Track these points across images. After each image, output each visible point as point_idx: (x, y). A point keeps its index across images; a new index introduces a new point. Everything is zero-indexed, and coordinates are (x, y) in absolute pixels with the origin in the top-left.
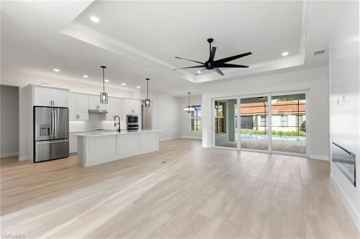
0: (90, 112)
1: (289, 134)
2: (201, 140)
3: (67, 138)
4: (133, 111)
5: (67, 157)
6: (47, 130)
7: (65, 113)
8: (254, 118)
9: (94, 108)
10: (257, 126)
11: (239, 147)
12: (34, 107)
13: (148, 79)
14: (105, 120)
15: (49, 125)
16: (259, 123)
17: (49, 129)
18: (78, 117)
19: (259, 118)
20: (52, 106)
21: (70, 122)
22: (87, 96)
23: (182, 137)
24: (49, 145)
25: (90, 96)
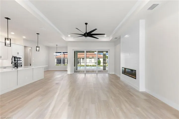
1: (93, 66)
2: (67, 71)
4: (18, 53)
8: (79, 59)
10: (80, 63)
11: (85, 73)
13: (38, 34)
16: (81, 62)
19: (81, 59)
23: (49, 70)
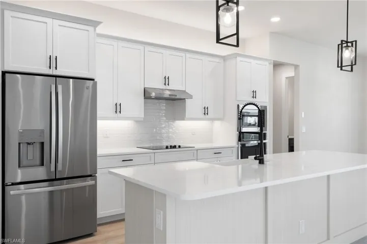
0: (147, 94)
3: (92, 176)
5: (90, 235)
6: (38, 147)
7: (87, 94)
9: (156, 84)
12: (4, 73)
14: (183, 118)
15: (42, 131)
17: (42, 144)
18: (118, 108)
20: (50, 72)
21: (100, 124)
22: (141, 47)
24: (47, 196)
25: (148, 48)
